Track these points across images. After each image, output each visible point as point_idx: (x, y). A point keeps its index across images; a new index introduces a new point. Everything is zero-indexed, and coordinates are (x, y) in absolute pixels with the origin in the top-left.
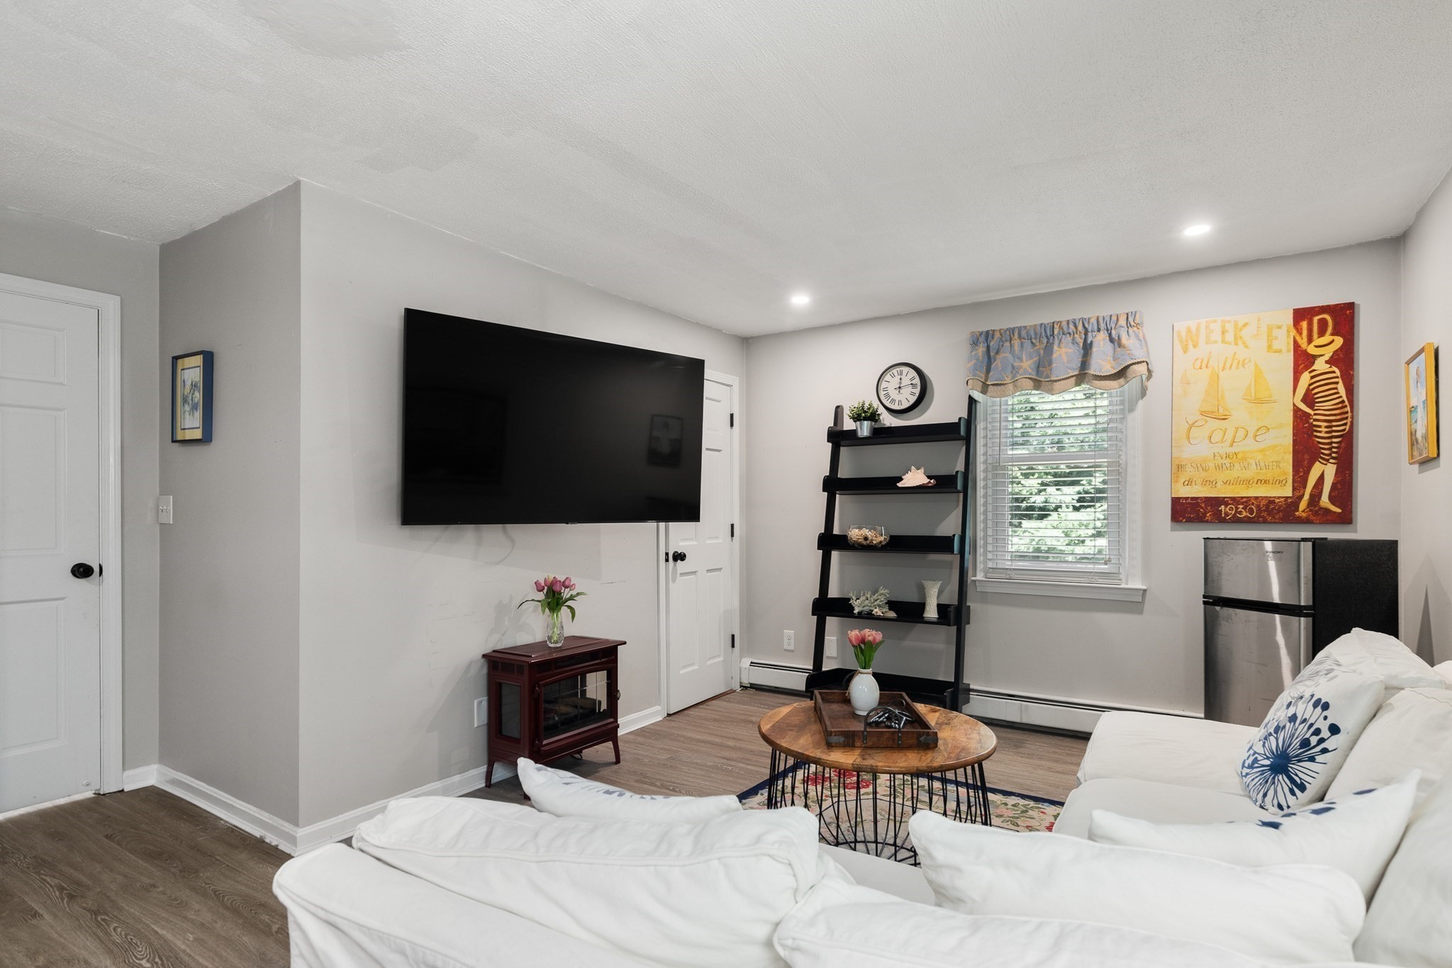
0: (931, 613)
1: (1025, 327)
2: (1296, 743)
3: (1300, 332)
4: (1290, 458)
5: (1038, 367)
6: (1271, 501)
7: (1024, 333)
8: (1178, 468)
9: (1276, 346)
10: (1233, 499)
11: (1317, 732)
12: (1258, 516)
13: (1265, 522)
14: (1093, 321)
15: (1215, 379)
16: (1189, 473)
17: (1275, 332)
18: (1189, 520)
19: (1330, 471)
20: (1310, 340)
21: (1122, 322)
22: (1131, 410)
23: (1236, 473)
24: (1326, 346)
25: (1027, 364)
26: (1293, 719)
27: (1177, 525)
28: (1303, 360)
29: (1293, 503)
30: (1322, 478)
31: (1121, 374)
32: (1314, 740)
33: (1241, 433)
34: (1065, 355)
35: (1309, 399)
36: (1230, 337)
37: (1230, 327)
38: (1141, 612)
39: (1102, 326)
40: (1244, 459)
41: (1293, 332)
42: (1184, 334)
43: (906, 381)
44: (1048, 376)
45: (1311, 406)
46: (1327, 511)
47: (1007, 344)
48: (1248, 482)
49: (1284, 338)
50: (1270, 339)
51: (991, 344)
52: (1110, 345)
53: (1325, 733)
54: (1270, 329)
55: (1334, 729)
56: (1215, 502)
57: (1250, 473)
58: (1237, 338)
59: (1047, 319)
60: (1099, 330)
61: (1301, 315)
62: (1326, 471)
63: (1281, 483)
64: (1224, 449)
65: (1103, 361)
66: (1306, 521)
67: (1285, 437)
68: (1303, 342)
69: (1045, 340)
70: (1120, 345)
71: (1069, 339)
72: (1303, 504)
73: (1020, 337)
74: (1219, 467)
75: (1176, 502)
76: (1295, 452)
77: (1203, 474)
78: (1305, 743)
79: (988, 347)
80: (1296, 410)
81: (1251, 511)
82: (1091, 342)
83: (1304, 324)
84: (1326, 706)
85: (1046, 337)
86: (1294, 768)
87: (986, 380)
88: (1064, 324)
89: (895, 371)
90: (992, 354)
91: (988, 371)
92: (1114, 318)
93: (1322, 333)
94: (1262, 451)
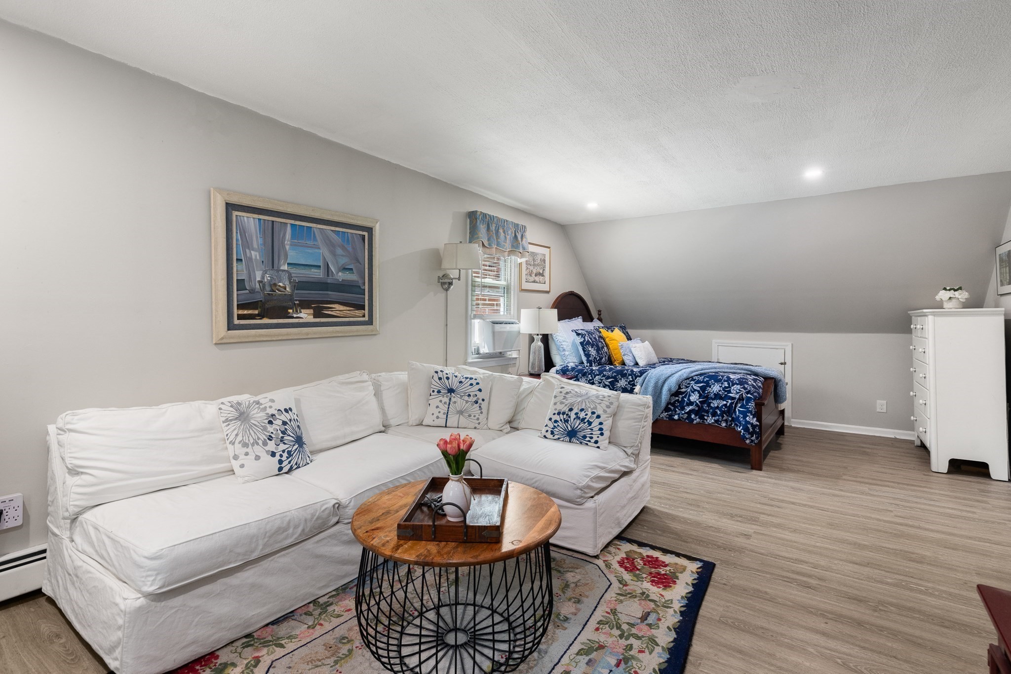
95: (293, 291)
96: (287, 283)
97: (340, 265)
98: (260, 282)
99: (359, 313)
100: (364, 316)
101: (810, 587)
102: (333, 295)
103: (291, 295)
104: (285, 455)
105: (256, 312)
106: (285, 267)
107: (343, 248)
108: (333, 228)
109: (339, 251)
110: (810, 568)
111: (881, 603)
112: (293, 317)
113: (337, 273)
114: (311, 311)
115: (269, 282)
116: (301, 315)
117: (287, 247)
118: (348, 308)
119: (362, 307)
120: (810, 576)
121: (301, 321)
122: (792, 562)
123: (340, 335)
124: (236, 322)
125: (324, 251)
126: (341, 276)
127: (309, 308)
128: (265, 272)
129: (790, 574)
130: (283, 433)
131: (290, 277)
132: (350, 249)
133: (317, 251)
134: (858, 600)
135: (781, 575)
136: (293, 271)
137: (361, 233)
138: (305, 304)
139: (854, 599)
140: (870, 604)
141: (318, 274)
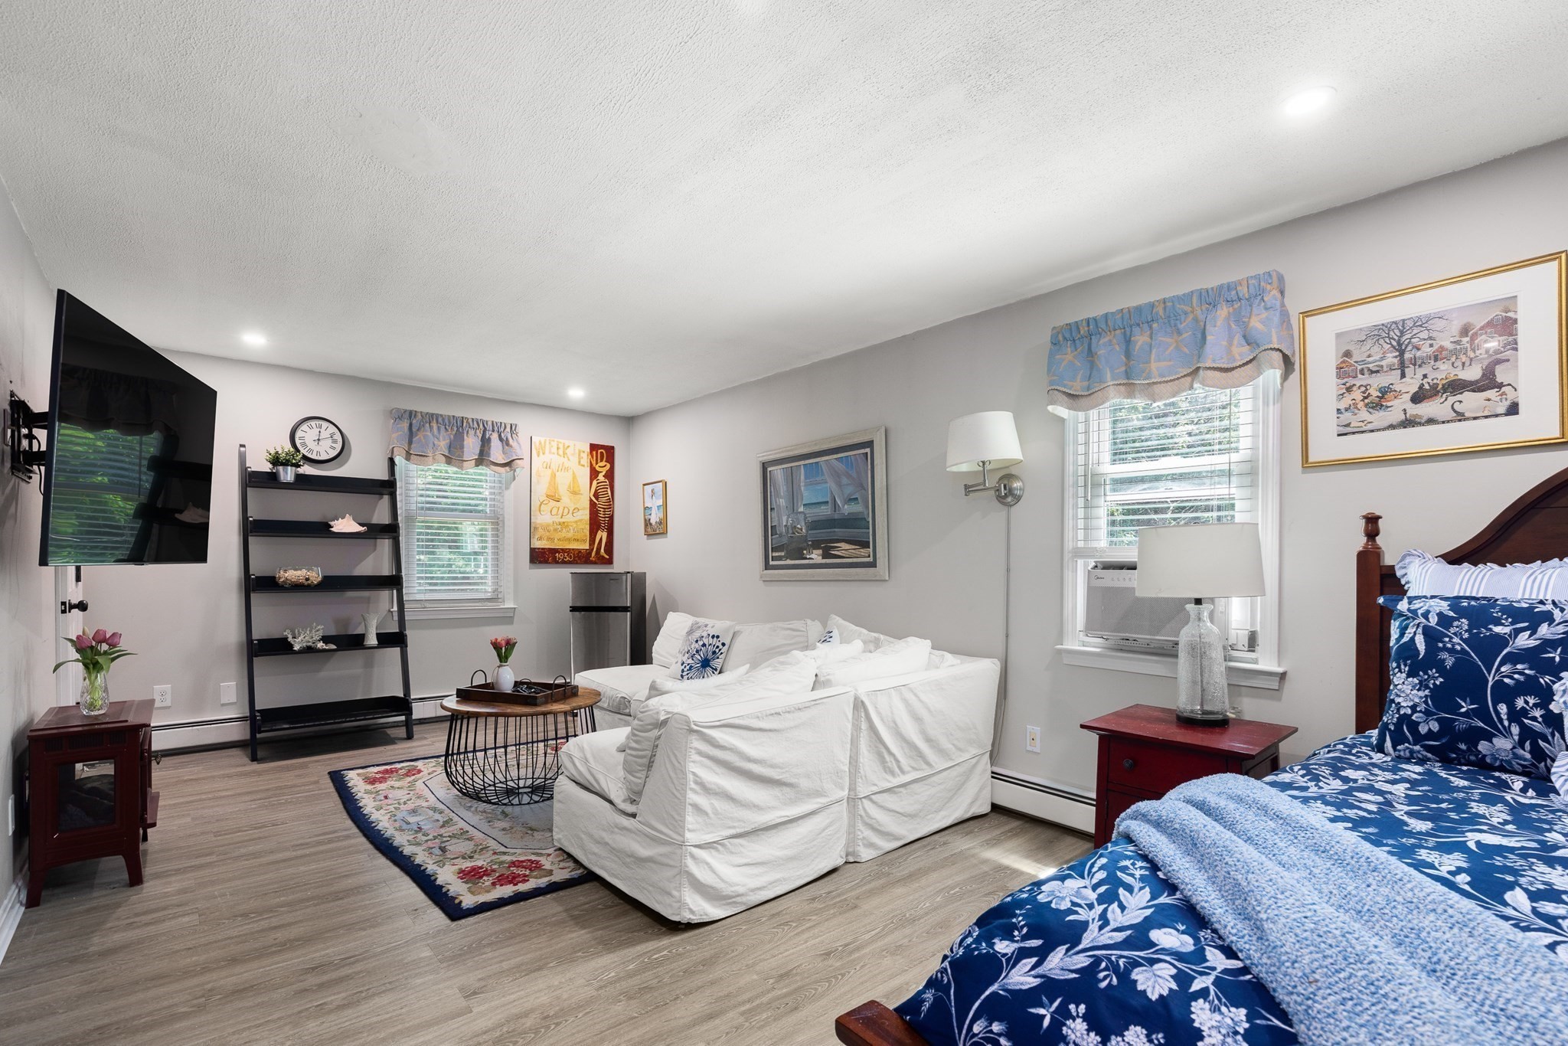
0: (372, 640)
1: (441, 415)
2: (710, 653)
3: (592, 457)
4: (588, 527)
5: (450, 447)
6: (579, 551)
7: (440, 420)
8: (532, 529)
9: (582, 463)
10: (562, 549)
11: (718, 647)
12: (574, 560)
13: (577, 563)
14: (490, 423)
15: (554, 476)
16: (540, 532)
17: (582, 454)
18: (541, 562)
19: (604, 535)
20: (597, 463)
21: (508, 429)
22: (507, 488)
23: (564, 534)
24: (603, 467)
25: (443, 444)
26: (704, 645)
27: (533, 565)
28: (594, 474)
29: (589, 552)
30: (601, 539)
31: (508, 464)
32: (717, 650)
33: (566, 511)
34: (471, 444)
35: (596, 495)
36: (561, 452)
37: (561, 446)
38: (512, 623)
39: (496, 429)
40: (567, 526)
41: (590, 457)
42: (538, 444)
43: (325, 434)
44: (459, 456)
45: (597, 499)
46: (603, 557)
47: (428, 425)
48: (569, 540)
49: (586, 459)
50: (580, 458)
51: (414, 422)
52: (499, 443)
53: (721, 647)
54: (580, 452)
55: (723, 644)
56: (554, 551)
57: (570, 535)
58: (564, 453)
59: (459, 414)
60: (493, 431)
61: (594, 447)
62: (602, 535)
63: (584, 541)
64: (558, 519)
65: (497, 453)
66: (594, 563)
67: (585, 515)
68: (594, 463)
69: (455, 429)
70: (508, 444)
71: (473, 432)
72: (593, 554)
73: (437, 422)
74: (555, 530)
75: (533, 551)
76: (591, 524)
77: (548, 534)
78: (714, 653)
79: (411, 425)
80: (591, 500)
81: (571, 557)
82: (489, 438)
83: (594, 453)
84: (718, 637)
85: (459, 427)
86: (711, 663)
87: (409, 448)
88: (470, 421)
89: (313, 423)
90: (414, 430)
91: (410, 443)
92: (503, 425)
93: (601, 461)
94: (576, 522)
95: (807, 531)
96: (803, 524)
97: (846, 496)
98: (786, 526)
99: (863, 551)
100: (869, 556)
101: (313, 969)
102: (839, 532)
103: (806, 536)
104: (688, 667)
105: (783, 554)
106: (801, 509)
107: (849, 476)
108: (835, 456)
109: (845, 481)
110: (329, 999)
111: (201, 1009)
112: (806, 558)
113: (843, 506)
114: (820, 552)
115: (792, 524)
116: (813, 556)
117: (802, 488)
118: (854, 547)
119: (865, 545)
120: (322, 986)
121: (811, 562)
122: (361, 992)
123: (841, 578)
124: (771, 563)
125: (831, 485)
126: (847, 509)
127: (818, 548)
128: (788, 517)
129: (350, 971)
130: (697, 651)
131: (805, 518)
132: (854, 475)
133: (824, 485)
134: (237, 991)
135: (362, 961)
136: (809, 511)
137: (863, 451)
138: (816, 545)
139: (245, 989)
140: (219, 997)
141: (825, 511)
